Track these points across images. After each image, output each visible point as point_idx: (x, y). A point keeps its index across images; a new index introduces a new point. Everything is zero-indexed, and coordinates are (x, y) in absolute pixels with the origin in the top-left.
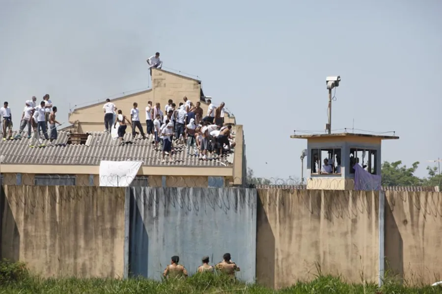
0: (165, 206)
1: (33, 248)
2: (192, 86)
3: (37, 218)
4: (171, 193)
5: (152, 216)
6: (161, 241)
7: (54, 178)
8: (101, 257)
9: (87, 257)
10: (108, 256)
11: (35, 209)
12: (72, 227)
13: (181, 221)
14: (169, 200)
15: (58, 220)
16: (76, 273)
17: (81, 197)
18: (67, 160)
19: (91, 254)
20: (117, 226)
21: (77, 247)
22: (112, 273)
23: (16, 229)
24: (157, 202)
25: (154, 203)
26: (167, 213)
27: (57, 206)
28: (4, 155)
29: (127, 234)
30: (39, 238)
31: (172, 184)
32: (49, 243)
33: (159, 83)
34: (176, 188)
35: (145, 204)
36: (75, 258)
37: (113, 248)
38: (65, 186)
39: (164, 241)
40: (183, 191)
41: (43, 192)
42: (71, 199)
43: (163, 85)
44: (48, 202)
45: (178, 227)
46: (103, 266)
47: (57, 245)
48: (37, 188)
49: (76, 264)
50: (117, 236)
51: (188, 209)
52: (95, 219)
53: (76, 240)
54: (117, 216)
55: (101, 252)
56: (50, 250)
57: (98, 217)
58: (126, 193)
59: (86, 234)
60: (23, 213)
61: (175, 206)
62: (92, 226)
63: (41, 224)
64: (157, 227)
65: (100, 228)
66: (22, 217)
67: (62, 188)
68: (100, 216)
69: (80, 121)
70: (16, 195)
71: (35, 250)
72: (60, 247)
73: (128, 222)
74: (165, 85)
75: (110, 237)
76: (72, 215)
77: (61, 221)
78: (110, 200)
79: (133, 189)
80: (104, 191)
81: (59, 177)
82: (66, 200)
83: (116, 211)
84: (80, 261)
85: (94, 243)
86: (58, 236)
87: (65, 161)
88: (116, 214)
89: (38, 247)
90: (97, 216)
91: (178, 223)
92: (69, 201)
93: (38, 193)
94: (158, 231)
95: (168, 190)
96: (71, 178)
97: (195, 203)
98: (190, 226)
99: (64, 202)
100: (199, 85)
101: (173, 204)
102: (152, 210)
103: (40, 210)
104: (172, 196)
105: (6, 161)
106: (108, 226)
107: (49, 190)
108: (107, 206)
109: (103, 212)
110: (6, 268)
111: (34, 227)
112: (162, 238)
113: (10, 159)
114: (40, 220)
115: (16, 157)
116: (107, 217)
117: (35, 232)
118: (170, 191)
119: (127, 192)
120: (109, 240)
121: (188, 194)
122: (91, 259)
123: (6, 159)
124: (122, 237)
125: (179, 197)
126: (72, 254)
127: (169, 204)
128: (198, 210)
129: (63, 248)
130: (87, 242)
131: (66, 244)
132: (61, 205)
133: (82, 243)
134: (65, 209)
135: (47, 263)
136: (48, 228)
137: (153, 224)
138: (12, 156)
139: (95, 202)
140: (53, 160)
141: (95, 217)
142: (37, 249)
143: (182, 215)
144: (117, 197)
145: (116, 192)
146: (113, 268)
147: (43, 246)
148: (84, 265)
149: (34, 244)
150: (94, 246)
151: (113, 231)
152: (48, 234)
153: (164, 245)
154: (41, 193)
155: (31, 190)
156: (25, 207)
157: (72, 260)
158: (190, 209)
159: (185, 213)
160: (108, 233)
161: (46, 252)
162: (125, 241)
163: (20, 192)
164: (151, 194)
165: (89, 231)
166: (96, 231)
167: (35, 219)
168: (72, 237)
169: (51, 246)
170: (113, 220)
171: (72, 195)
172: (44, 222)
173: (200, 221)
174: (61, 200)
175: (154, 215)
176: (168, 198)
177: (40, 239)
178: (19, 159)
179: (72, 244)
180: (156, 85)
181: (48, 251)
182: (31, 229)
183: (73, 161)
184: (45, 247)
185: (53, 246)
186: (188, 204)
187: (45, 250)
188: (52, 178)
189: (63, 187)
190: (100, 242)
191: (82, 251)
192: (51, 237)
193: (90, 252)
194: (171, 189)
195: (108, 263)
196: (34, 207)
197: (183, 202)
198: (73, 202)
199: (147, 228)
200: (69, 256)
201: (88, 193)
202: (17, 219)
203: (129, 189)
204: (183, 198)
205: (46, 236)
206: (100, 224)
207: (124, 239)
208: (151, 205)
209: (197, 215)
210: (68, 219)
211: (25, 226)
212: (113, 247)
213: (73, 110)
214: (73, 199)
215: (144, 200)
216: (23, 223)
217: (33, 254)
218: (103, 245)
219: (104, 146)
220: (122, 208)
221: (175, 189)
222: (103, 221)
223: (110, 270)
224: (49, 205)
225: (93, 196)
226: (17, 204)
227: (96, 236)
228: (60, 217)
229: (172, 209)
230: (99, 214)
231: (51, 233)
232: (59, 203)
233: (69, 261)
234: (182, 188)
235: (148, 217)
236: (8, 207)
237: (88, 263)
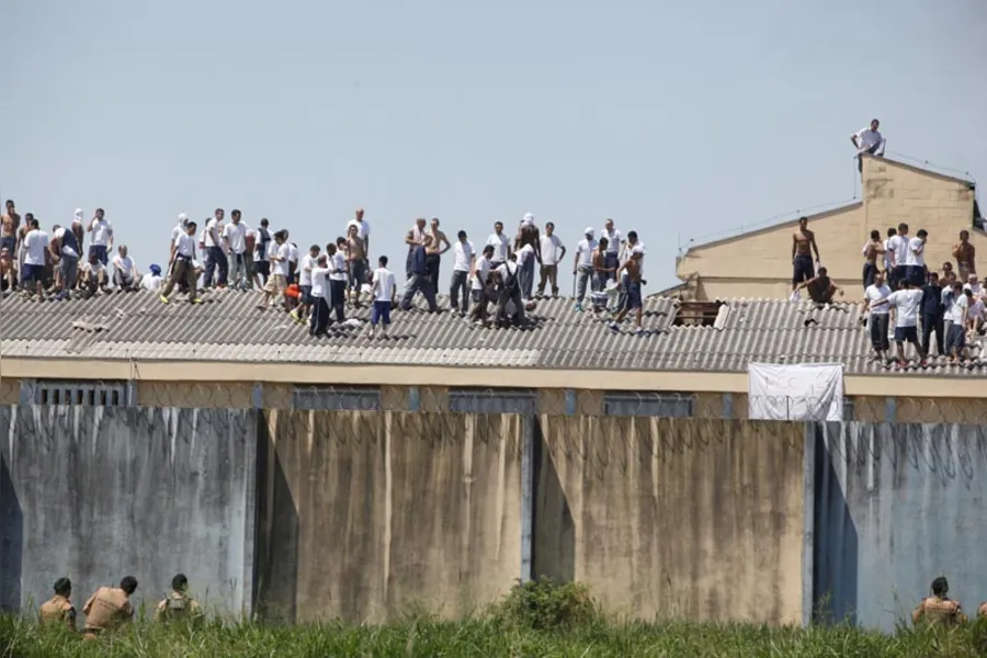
0: (895, 466)
1: (604, 555)
2: (955, 194)
3: (611, 487)
4: (908, 435)
5: (865, 487)
6: (885, 544)
7: (646, 401)
8: (750, 578)
9: (720, 576)
10: (767, 574)
11: (607, 470)
12: (687, 509)
13: (933, 498)
14: (903, 451)
15: (656, 493)
16: (695, 611)
17: (707, 444)
18: (674, 360)
19: (730, 569)
20: (787, 509)
21: (697, 554)
22: (776, 614)
23: (566, 512)
24: (877, 458)
25: (871, 458)
26: (899, 481)
27: (655, 462)
28: (539, 349)
29: (809, 528)
30: (615, 532)
31: (910, 415)
32: (636, 544)
33: (877, 188)
34: (920, 425)
35: (848, 460)
36: (695, 577)
37: (777, 558)
38: (671, 419)
39: (892, 544)
40: (937, 432)
41: (624, 430)
42: (685, 448)
43: (887, 193)
44: (634, 454)
45: (923, 514)
46: (756, 595)
47: (655, 548)
48: (610, 422)
49: (695, 592)
50: (787, 529)
51: (949, 474)
52: (738, 492)
53: (697, 536)
54: (786, 484)
55: (750, 567)
56: (640, 559)
57: (743, 489)
58: (805, 435)
59: (717, 524)
60: (581, 475)
61: (917, 467)
62: (730, 508)
63: (620, 502)
64: (876, 513)
65: (749, 513)
66: (578, 486)
67: (664, 421)
68: (748, 486)
69: (702, 275)
70: (566, 437)
71: (607, 559)
72: (662, 551)
73: (810, 498)
74: (892, 193)
75: (771, 532)
76: (688, 483)
77: (664, 496)
78: (771, 451)
79: (822, 427)
80: (757, 431)
81: (659, 397)
82: (673, 451)
83: (783, 474)
84: (705, 584)
85: (735, 544)
86: (656, 530)
87: (669, 362)
88: (783, 482)
89: (613, 551)
90: (742, 484)
91: (925, 503)
92: (682, 452)
93: (613, 433)
94: (878, 521)
95: (901, 428)
96: (685, 401)
97: (964, 459)
98: (952, 512)
99: (669, 454)
100: (971, 192)
101: (913, 461)
102: (866, 474)
103: (617, 472)
104: (910, 443)
105: (544, 363)
106: (766, 508)
107: (636, 426)
108: (763, 463)
109: (754, 476)
110: (546, 597)
111: (604, 509)
112: (888, 536)
113: (551, 358)
114: (618, 491)
115: (563, 352)
116: (765, 487)
117: (607, 518)
118: (906, 430)
119: (809, 431)
120: (769, 539)
121: (948, 440)
122: (728, 580)
123: (542, 358)
124: (797, 534)
125: (927, 445)
126: (688, 568)
127: (903, 461)
128: (971, 477)
129: (667, 555)
130: (719, 542)
131: (674, 548)
132: (664, 460)
133: (708, 544)
134: (671, 468)
135: (632, 587)
136: (636, 511)
137: (867, 505)
138: (555, 351)
139: (737, 452)
140: (643, 361)
141: (738, 485)
142: (611, 557)
143: (935, 486)
144: (785, 444)
145: (783, 431)
146: (778, 602)
147: (624, 550)
148: (713, 593)
149: (606, 545)
150: (736, 553)
151: (778, 520)
152: (635, 523)
153: (892, 552)
154: (619, 433)
155: (597, 426)
156: (585, 465)
157: (687, 583)
158: (951, 472)
159: (940, 483)
160: (767, 523)
161: (631, 563)
162: (804, 542)
163: (574, 430)
164: (863, 438)
165: (725, 518)
166: (740, 518)
167: (606, 492)
168: (687, 531)
169: (640, 550)
170: (777, 494)
171: (687, 437)
172: (626, 497)
173: (975, 499)
174: (664, 448)
175: (870, 485)
176: (902, 447)
177: (618, 535)
178: (570, 357)
179: (687, 546)
180: (872, 192)
181: (634, 560)
182: (599, 512)
183: (686, 363)
184: (629, 553)
185: (646, 549)
186: (948, 460)
187: (628, 559)
188: (643, 400)
189: (667, 419)
190: (748, 543)
191: (708, 562)
192: (641, 530)
193: (727, 565)
194: (908, 427)
195: (765, 589)
196: (605, 465)
197: (936, 457)
198: (688, 454)
199: (854, 515)
200: (681, 574)
201: (721, 434)
202: (569, 488)
203: (813, 425)
204: (935, 445)
205: (629, 527)
206: (748, 502)
207: (801, 537)
208: (862, 462)
209: (968, 487)
210: (677, 490)
211: (585, 506)
212: (778, 555)
213: (685, 251)
214: (690, 447)
215: (848, 451)
216: (581, 499)
217: (603, 568)
218: (755, 550)
219: (754, 331)
220: (799, 470)
221: (917, 428)
222: (755, 495)
223: (770, 606)
224: (637, 459)
225: (732, 441)
226: (569, 457)
227: (740, 530)
228: (661, 485)
229: (909, 471)
230: (746, 481)
231: (642, 521)
232: (658, 457)
233: (682, 583)
234: (932, 426)
235: (856, 491)
236: (550, 461)
237: (722, 589)
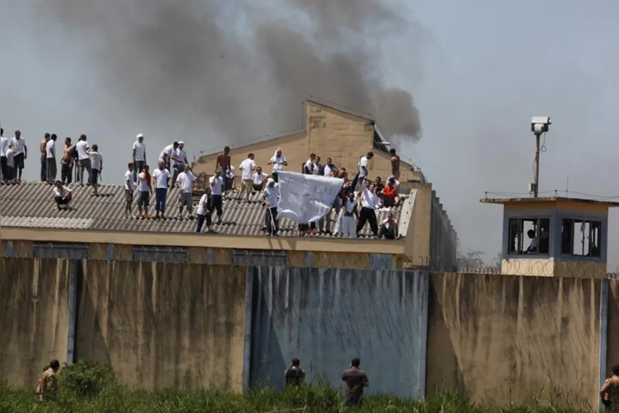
0: (301, 294)
1: (120, 348)
2: (363, 127)
3: (126, 306)
4: (310, 276)
5: (283, 307)
6: (294, 343)
7: (150, 252)
8: (211, 363)
9: (193, 361)
10: (222, 361)
13: (324, 314)
15: (154, 309)
16: (177, 383)
18: (178, 227)
19: (199, 357)
20: (235, 320)
21: (179, 347)
22: (227, 385)
23: (97, 322)
25: (287, 289)
26: (304, 303)
27: (154, 291)
28: (93, 218)
29: (248, 332)
30: (127, 334)
32: (141, 341)
33: (316, 122)
34: (317, 269)
35: (274, 290)
36: (177, 362)
37: (228, 351)
38: (165, 263)
39: (298, 342)
40: (327, 275)
41: (135, 270)
43: (321, 125)
45: (318, 324)
46: (215, 374)
47: (152, 344)
48: (126, 265)
49: (177, 372)
50: (235, 333)
52: (205, 308)
53: (179, 337)
54: (235, 305)
55: (212, 356)
56: (142, 351)
57: (208, 308)
58: (247, 275)
59: (192, 329)
60: (107, 298)
62: (200, 319)
63: (131, 315)
64: (290, 322)
65: (212, 322)
66: (105, 305)
67: (160, 265)
68: (212, 306)
69: (207, 174)
70: (99, 275)
71: (122, 351)
72: (157, 346)
73: (249, 314)
74: (325, 124)
75: (225, 335)
76: (174, 303)
77: (159, 311)
78: (226, 283)
79: (258, 269)
80: (218, 271)
81: (157, 249)
83: (234, 299)
84: (183, 367)
85: (202, 341)
86: (153, 333)
87: (174, 228)
88: (233, 304)
89: (126, 345)
90: (208, 305)
91: (319, 318)
93: (128, 272)
94: (291, 328)
95: (306, 272)
97: (343, 291)
98: (334, 323)
100: (371, 127)
102: (284, 299)
103: (129, 296)
104: (310, 280)
105: (95, 227)
106: (222, 319)
107: (143, 268)
108: (221, 292)
109: (216, 300)
110: (82, 374)
111: (121, 318)
112: (296, 337)
113: (100, 224)
114: (130, 308)
115: (109, 220)
116: (222, 307)
117: (123, 326)
118: (308, 272)
119: (250, 271)
120: (224, 339)
121: (334, 280)
122: (198, 364)
123: (94, 224)
124: (241, 336)
125: (321, 281)
126: (173, 357)
127: (306, 291)
129: (160, 348)
130: (193, 340)
131: (165, 344)
133: (186, 342)
134: (164, 293)
135: (137, 369)
136: (141, 320)
137: (284, 318)
138: (103, 220)
139: (205, 285)
140: (158, 227)
141: (205, 305)
142: (125, 349)
143: (325, 307)
145: (234, 272)
146: (228, 378)
147: (133, 345)
148: (188, 372)
149: (122, 342)
150: (203, 347)
151: (230, 327)
152: (140, 328)
153: (298, 347)
154: (132, 272)
155: (118, 267)
156: (110, 291)
157: (172, 366)
160: (223, 328)
162: (245, 340)
163: (103, 270)
164: (283, 278)
165: (197, 326)
166: (206, 327)
167: (123, 308)
168: (173, 333)
169: (144, 345)
170: (230, 311)
171: (174, 275)
172: (135, 313)
174: (160, 281)
175: (287, 305)
176: (306, 285)
177: (130, 336)
178: (112, 224)
179: (172, 343)
180: (312, 125)
181: (140, 353)
183: (185, 229)
184: (135, 348)
185: (147, 345)
186: (333, 291)
187: (135, 351)
188: (147, 252)
189: (163, 264)
190: (211, 341)
191: (186, 353)
192: (144, 333)
193: (198, 355)
194: (310, 270)
195: (220, 370)
197: (326, 289)
200: (169, 360)
202: (99, 306)
203: (252, 269)
204: (326, 283)
205: (136, 331)
206: (212, 316)
207: (243, 338)
210: (168, 308)
211: (109, 317)
212: (229, 349)
213: (197, 158)
215: (273, 284)
216: (107, 312)
217: (120, 355)
218: (215, 346)
219: (231, 209)
220: (243, 295)
221: (315, 270)
222: (216, 312)
223: (223, 381)
225: (202, 278)
227: (206, 334)
228: (158, 305)
229: (310, 298)
230: (210, 302)
231: (146, 327)
233: (169, 366)
234: (324, 270)
235: (278, 309)
236: (87, 287)
237: (194, 370)
